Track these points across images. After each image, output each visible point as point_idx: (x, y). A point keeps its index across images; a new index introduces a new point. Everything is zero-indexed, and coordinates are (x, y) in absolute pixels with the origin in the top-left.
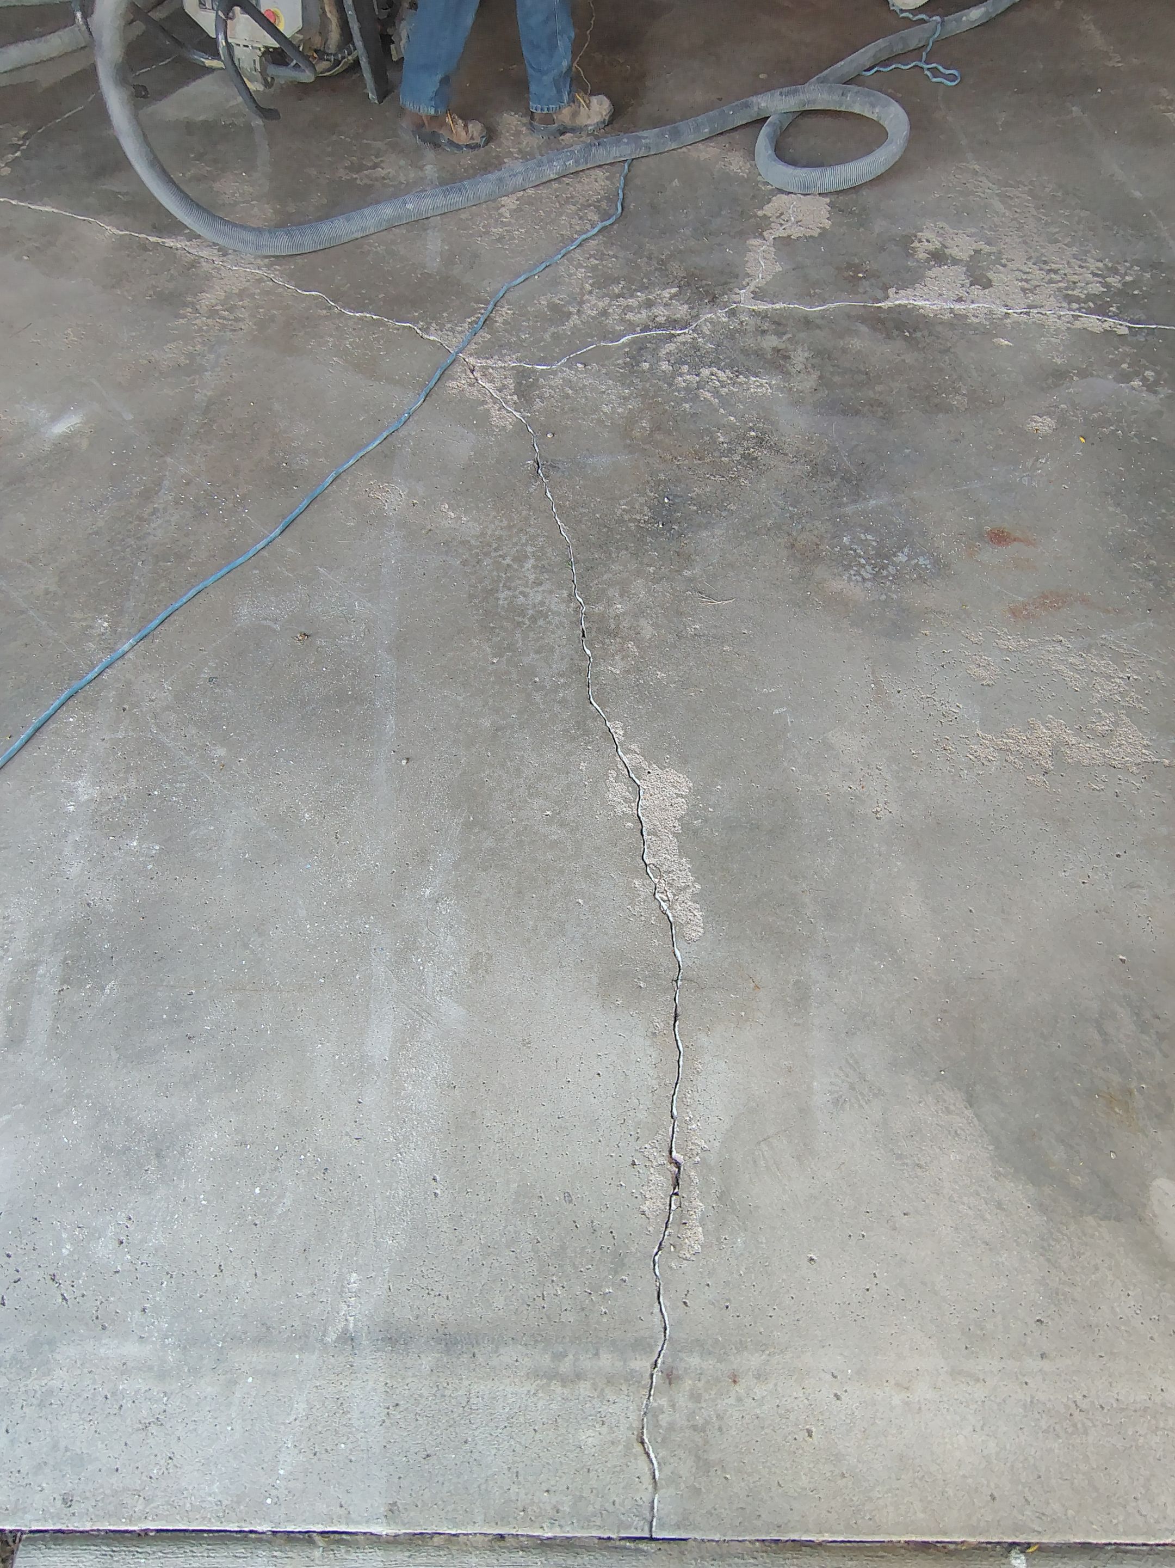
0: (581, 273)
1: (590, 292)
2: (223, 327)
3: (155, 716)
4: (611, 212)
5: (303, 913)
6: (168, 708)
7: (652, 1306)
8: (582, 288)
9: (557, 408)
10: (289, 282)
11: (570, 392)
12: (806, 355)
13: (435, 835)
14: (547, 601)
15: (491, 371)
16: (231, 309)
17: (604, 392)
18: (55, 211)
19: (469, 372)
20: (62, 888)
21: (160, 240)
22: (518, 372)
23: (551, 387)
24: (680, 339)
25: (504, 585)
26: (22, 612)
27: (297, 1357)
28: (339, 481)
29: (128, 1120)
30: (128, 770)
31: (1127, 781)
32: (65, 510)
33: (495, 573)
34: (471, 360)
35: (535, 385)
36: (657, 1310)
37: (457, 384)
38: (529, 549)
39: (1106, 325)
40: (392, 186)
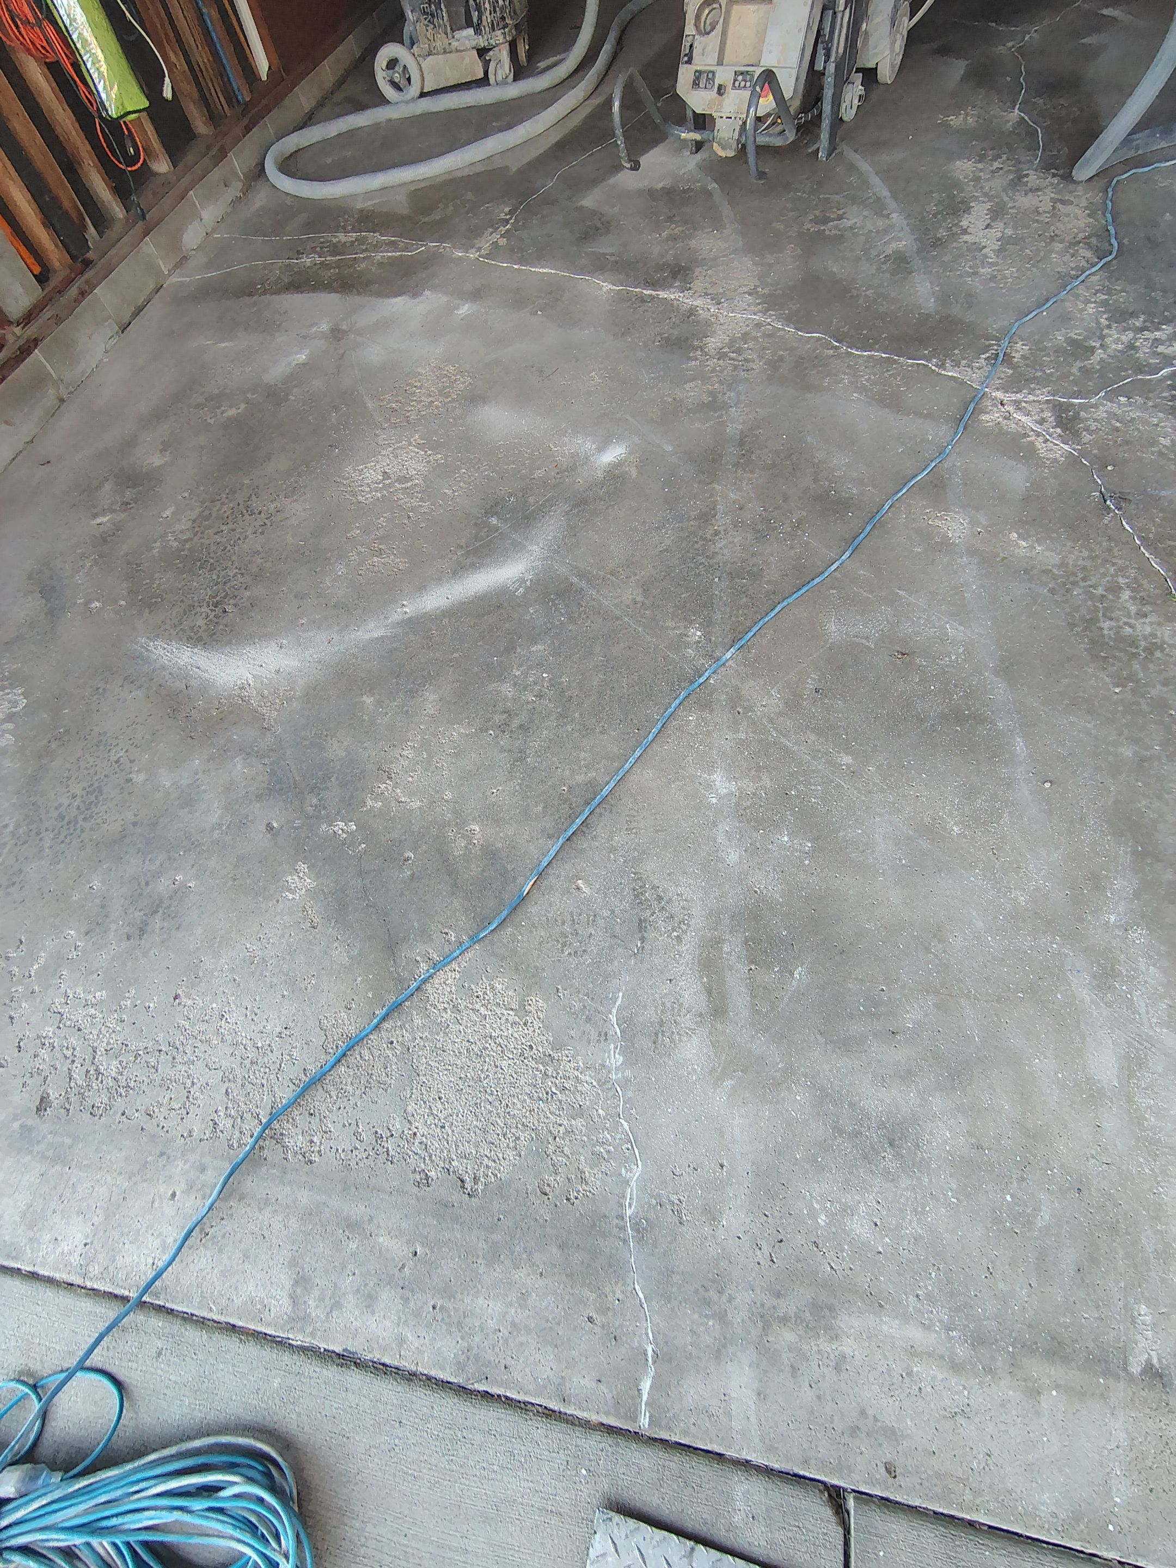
0: (1091, 308)
1: (1109, 327)
2: (736, 367)
3: (771, 721)
4: (1106, 246)
5: (980, 924)
6: (781, 714)
8: (1098, 323)
9: (1109, 440)
10: (788, 326)
11: (1118, 424)
13: (1103, 861)
14: (1158, 633)
15: (1024, 404)
16: (739, 351)
17: (1157, 425)
18: (553, 272)
19: (1000, 406)
20: (725, 873)
21: (654, 293)
22: (1054, 406)
23: (1096, 420)
25: (1104, 615)
26: (617, 619)
27: (1101, 1381)
29: (851, 1105)
30: (759, 769)
32: (631, 529)
33: (1090, 603)
34: (999, 395)
35: (1076, 417)
37: (991, 418)
38: (1121, 581)
40: (863, 234)
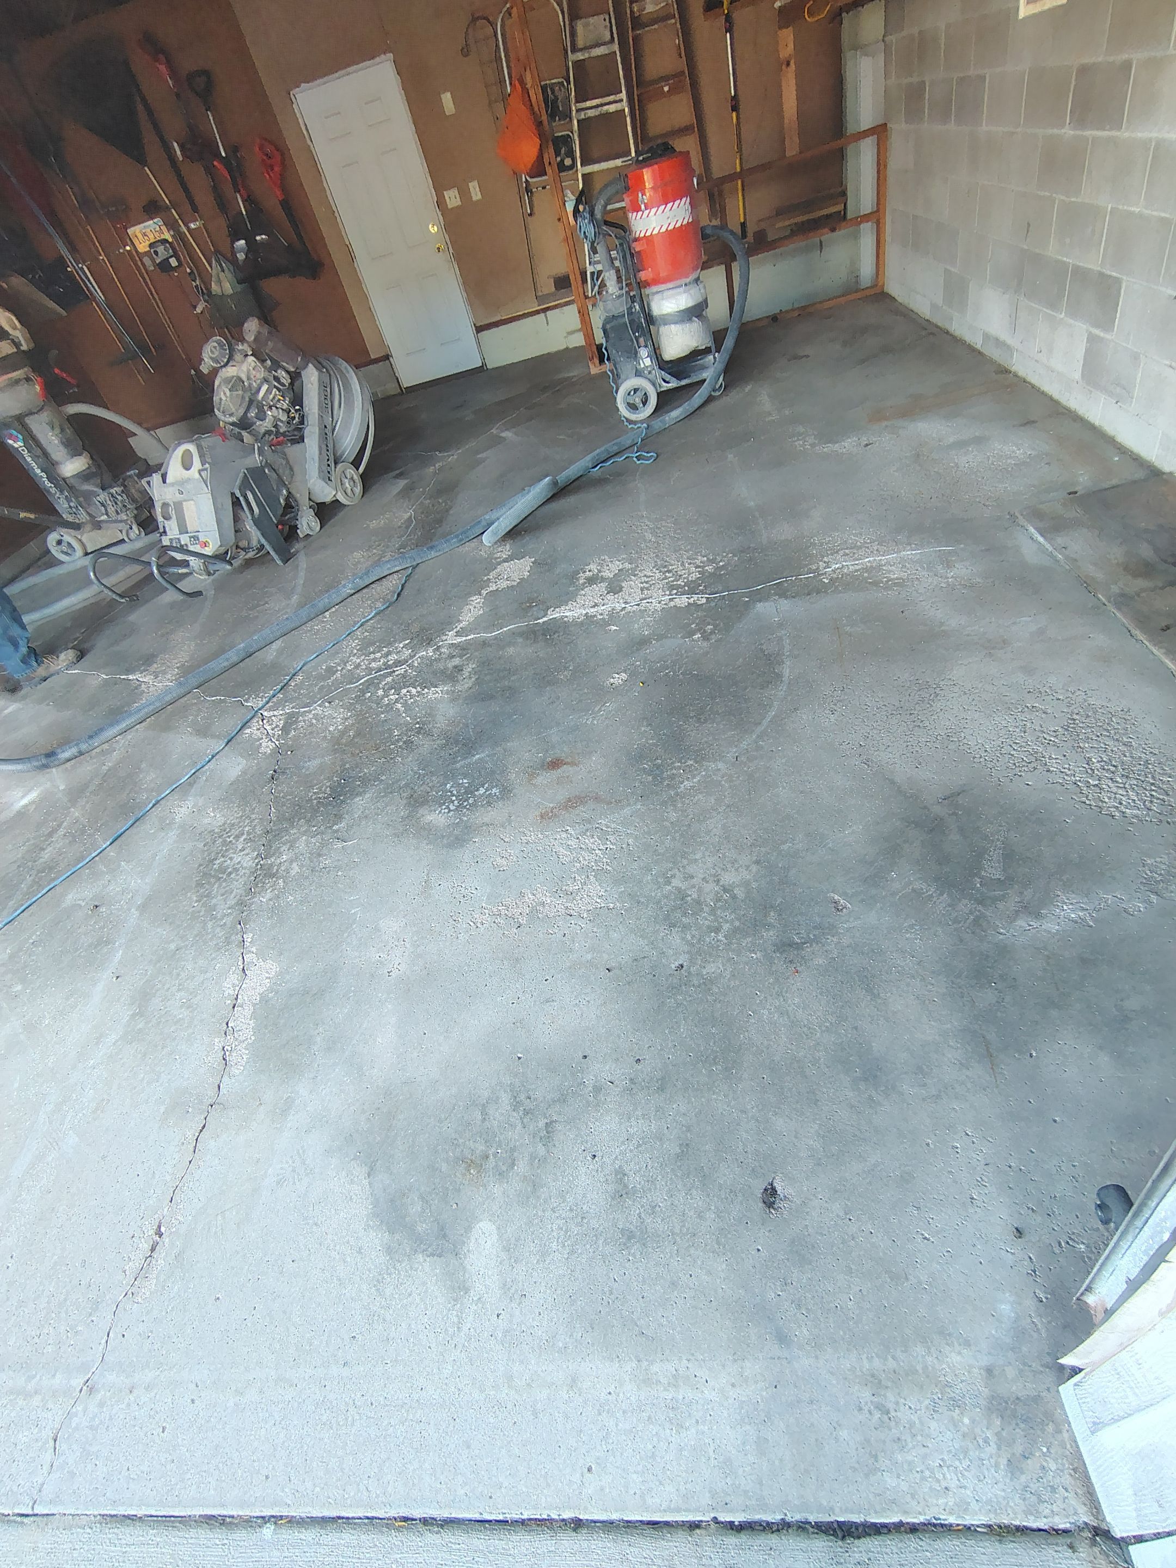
0: (355, 643)
1: (355, 655)
7: (102, 1338)
8: (351, 653)
9: (302, 733)
11: (314, 722)
12: (474, 666)
14: (243, 861)
15: (274, 717)
17: (335, 718)
19: (260, 721)
21: (126, 677)
22: (289, 715)
23: (304, 721)
24: (397, 673)
25: (222, 855)
28: (158, 805)
31: (576, 924)
33: (220, 848)
34: (265, 713)
35: (295, 721)
36: (104, 1341)
37: (251, 730)
38: (247, 829)
39: (691, 601)
